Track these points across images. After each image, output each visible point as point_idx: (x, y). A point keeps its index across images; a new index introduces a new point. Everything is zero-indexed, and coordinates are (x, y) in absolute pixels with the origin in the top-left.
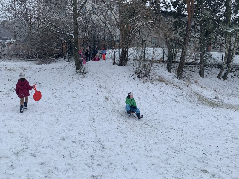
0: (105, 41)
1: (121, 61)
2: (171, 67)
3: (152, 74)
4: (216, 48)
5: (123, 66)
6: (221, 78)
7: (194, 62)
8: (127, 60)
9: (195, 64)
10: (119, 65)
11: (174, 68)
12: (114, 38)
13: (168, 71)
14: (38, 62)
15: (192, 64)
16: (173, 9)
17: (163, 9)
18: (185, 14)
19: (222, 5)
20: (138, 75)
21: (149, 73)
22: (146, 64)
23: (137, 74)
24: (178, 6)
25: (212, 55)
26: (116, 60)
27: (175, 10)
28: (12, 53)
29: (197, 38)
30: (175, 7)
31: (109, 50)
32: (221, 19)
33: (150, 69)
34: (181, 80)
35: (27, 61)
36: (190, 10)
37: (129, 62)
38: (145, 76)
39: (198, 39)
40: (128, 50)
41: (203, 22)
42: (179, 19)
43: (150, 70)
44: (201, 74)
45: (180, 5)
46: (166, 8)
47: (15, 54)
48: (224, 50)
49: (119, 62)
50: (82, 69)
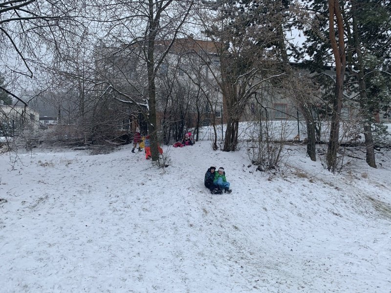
0: (199, 113)
1: (227, 144)
2: (314, 151)
3: (283, 165)
4: (389, 116)
7: (353, 142)
8: (236, 142)
9: (356, 145)
12: (214, 107)
13: (309, 158)
15: (351, 146)
18: (329, 64)
20: (259, 166)
21: (277, 161)
22: (272, 147)
23: (257, 165)
24: (315, 53)
25: (387, 128)
26: (217, 142)
29: (356, 101)
30: (310, 54)
31: (206, 127)
33: (278, 156)
34: (336, 173)
37: (240, 145)
38: (271, 167)
39: (357, 103)
40: (237, 125)
41: (362, 74)
42: (320, 72)
43: (278, 158)
44: (371, 162)
45: (319, 50)
46: (296, 56)
47: (58, 141)
49: (223, 145)
50: (162, 160)
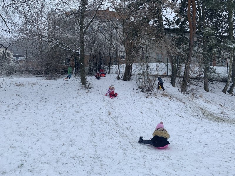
0: (110, 58)
1: (125, 76)
2: (175, 81)
3: (155, 89)
4: (220, 62)
5: (127, 81)
6: (227, 92)
7: (198, 77)
8: (131, 75)
9: (199, 79)
10: (123, 80)
11: (178, 82)
12: (119, 54)
13: (172, 86)
14: (46, 77)
15: (196, 79)
16: (176, 26)
17: (166, 27)
18: (188, 30)
19: (224, 21)
21: (152, 87)
22: (150, 79)
23: (141, 89)
24: (180, 23)
25: (216, 69)
26: (120, 75)
27: (178, 27)
28: (24, 69)
29: (200, 53)
30: (178, 24)
31: (114, 66)
32: (224, 35)
33: (154, 84)
34: (185, 94)
35: (36, 76)
36: (192, 27)
37: (133, 77)
38: (149, 90)
39: (201, 55)
40: (132, 65)
41: (205, 38)
42: (182, 35)
44: (206, 89)
45: (183, 22)
46: (169, 25)
47: (26, 71)
48: (229, 65)
49: (123, 77)
50: (87, 84)
